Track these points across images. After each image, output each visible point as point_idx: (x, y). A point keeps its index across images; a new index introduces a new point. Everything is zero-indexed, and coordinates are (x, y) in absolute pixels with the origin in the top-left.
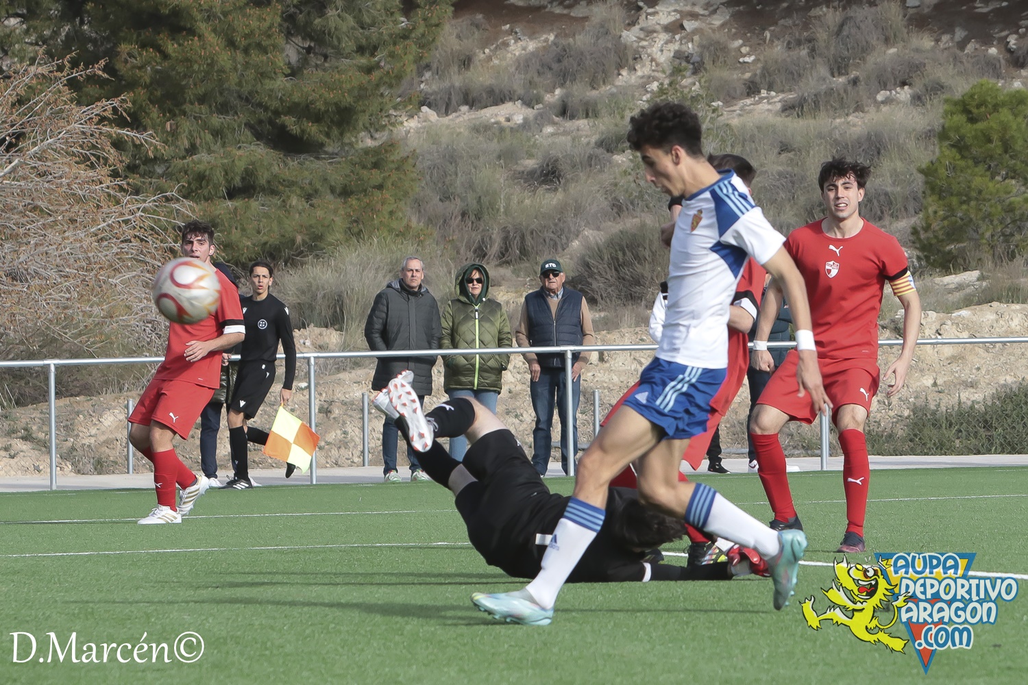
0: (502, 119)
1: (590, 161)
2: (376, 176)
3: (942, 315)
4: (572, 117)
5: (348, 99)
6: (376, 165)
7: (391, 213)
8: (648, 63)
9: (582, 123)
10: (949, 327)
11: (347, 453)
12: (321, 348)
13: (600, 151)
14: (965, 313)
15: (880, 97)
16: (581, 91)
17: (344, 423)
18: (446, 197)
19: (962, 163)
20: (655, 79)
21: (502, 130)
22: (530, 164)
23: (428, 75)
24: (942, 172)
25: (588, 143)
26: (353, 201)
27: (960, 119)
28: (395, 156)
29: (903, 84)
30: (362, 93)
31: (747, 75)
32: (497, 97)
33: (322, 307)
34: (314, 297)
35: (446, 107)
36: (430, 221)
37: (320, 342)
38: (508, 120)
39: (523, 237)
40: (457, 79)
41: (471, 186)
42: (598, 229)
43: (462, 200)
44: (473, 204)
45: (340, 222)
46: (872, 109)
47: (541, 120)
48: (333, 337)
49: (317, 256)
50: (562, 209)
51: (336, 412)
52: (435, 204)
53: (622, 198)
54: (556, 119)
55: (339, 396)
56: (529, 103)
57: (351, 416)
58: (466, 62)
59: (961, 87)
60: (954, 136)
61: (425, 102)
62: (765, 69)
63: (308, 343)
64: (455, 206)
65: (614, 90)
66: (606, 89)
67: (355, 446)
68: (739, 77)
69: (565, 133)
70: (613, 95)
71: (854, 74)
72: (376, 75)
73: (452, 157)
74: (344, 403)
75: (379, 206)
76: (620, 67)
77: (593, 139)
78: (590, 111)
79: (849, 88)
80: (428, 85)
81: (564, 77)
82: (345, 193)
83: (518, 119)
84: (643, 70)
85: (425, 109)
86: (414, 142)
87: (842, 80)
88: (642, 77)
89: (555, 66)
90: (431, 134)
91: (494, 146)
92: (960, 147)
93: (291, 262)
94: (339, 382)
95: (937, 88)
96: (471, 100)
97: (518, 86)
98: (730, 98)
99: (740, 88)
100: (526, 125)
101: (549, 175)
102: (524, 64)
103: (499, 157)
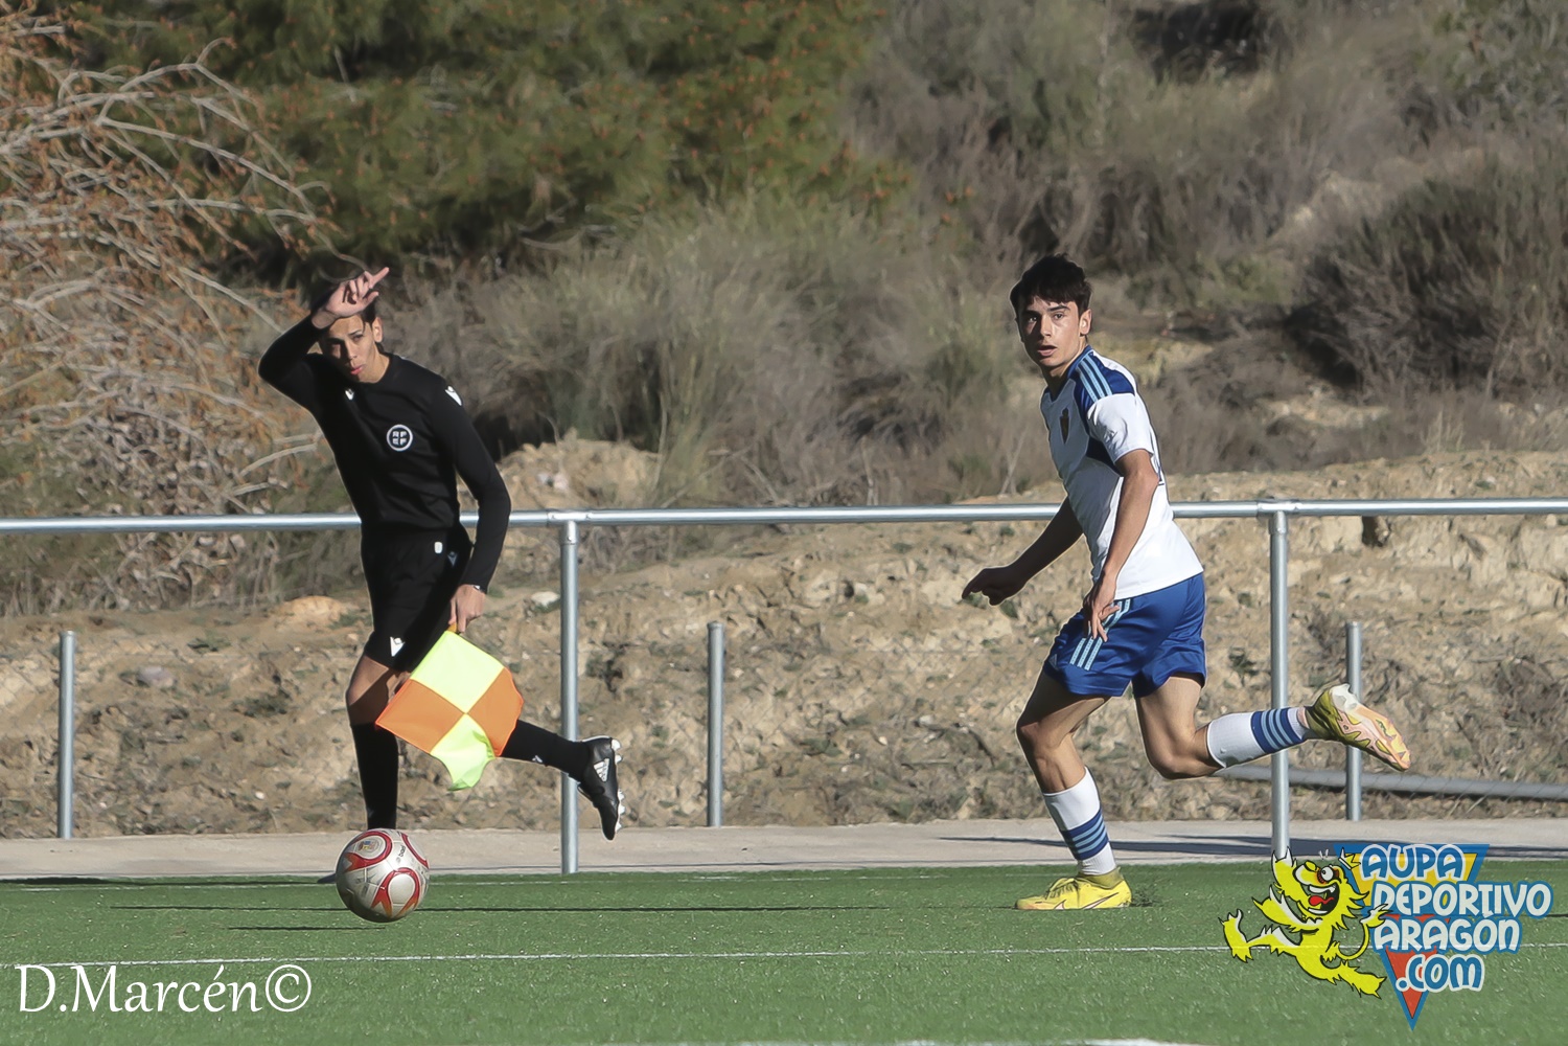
7: (796, 122)
11: (661, 789)
12: (596, 497)
17: (657, 704)
18: (948, 82)
33: (601, 387)
34: (579, 359)
36: (905, 146)
37: (593, 480)
39: (1156, 196)
41: (1019, 54)
42: (1367, 176)
43: (996, 90)
44: (1026, 104)
45: (657, 149)
48: (629, 466)
49: (592, 241)
50: (1264, 120)
51: (636, 674)
52: (917, 101)
55: (644, 629)
57: (675, 687)
63: (561, 483)
64: (973, 107)
67: (687, 771)
74: (656, 650)
75: (761, 102)
93: (518, 259)
94: (644, 592)
101: (1226, 26)
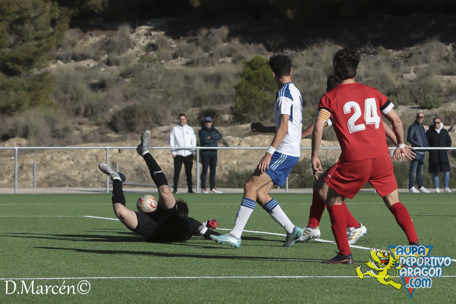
0: (86, 65)
1: (117, 81)
2: (41, 84)
3: (241, 139)
4: (111, 65)
5: (31, 57)
6: (40, 80)
7: (46, 98)
8: (138, 47)
9: (114, 67)
10: (243, 143)
11: (28, 183)
12: (20, 145)
13: (121, 77)
14: (249, 138)
15: (221, 60)
16: (114, 56)
17: (27, 172)
18: (65, 92)
19: (249, 85)
20: (141, 52)
21: (86, 69)
22: (95, 81)
23: (60, 49)
24: (243, 88)
25: (116, 75)
26: (32, 93)
27: (249, 69)
28: (48, 77)
29: (229, 56)
30: (36, 54)
31: (174, 52)
32: (84, 57)
33: (20, 131)
34: (18, 128)
35: (66, 60)
36: (60, 101)
37: (19, 143)
38: (88, 65)
39: (92, 107)
40: (70, 50)
41: (75, 89)
42: (119, 105)
43: (72, 94)
44: (75, 95)
45: (28, 101)
46: (217, 65)
47: (99, 66)
48: (24, 141)
49: (19, 113)
50: (106, 98)
51: (24, 168)
52: (61, 95)
53: (128, 94)
54: (105, 66)
55: (26, 162)
56: (96, 59)
57: (29, 170)
58: (74, 44)
59: (249, 58)
60: (246, 75)
61: (58, 58)
62: (180, 49)
63: (15, 143)
64: (69, 96)
65: (126, 56)
66: (123, 55)
67: (31, 181)
68: (170, 53)
69: (109, 71)
70: (125, 58)
71: (211, 52)
72: (41, 48)
73: (68, 78)
74: (27, 165)
75: (41, 95)
76: (129, 47)
77: (119, 73)
78: (117, 63)
79: (210, 57)
80: (60, 52)
81: (109, 51)
82: (29, 90)
83: (92, 65)
84: (136, 49)
85: (59, 61)
86: (55, 73)
87: (207, 54)
88: (136, 52)
89: (105, 47)
90: (60, 70)
91: (83, 75)
92: (249, 79)
93: (10, 115)
94: (26, 158)
95: (240, 58)
96: (75, 58)
97: (92, 54)
98: (167, 60)
99: (171, 56)
100: (94, 68)
101: (102, 86)
102: (94, 46)
103: (85, 79)
